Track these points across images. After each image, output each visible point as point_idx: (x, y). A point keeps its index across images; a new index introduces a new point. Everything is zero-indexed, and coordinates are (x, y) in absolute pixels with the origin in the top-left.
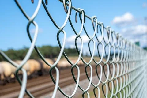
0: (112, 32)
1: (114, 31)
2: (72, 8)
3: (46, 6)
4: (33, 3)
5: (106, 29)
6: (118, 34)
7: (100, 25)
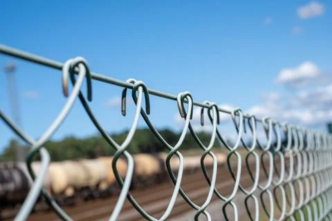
0: (274, 125)
1: (278, 123)
2: (193, 104)
3: (148, 116)
4: (124, 115)
5: (261, 121)
6: (286, 126)
7: (249, 119)
